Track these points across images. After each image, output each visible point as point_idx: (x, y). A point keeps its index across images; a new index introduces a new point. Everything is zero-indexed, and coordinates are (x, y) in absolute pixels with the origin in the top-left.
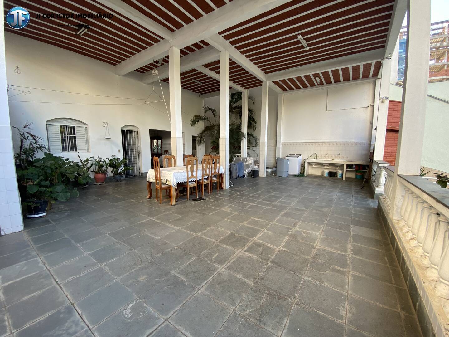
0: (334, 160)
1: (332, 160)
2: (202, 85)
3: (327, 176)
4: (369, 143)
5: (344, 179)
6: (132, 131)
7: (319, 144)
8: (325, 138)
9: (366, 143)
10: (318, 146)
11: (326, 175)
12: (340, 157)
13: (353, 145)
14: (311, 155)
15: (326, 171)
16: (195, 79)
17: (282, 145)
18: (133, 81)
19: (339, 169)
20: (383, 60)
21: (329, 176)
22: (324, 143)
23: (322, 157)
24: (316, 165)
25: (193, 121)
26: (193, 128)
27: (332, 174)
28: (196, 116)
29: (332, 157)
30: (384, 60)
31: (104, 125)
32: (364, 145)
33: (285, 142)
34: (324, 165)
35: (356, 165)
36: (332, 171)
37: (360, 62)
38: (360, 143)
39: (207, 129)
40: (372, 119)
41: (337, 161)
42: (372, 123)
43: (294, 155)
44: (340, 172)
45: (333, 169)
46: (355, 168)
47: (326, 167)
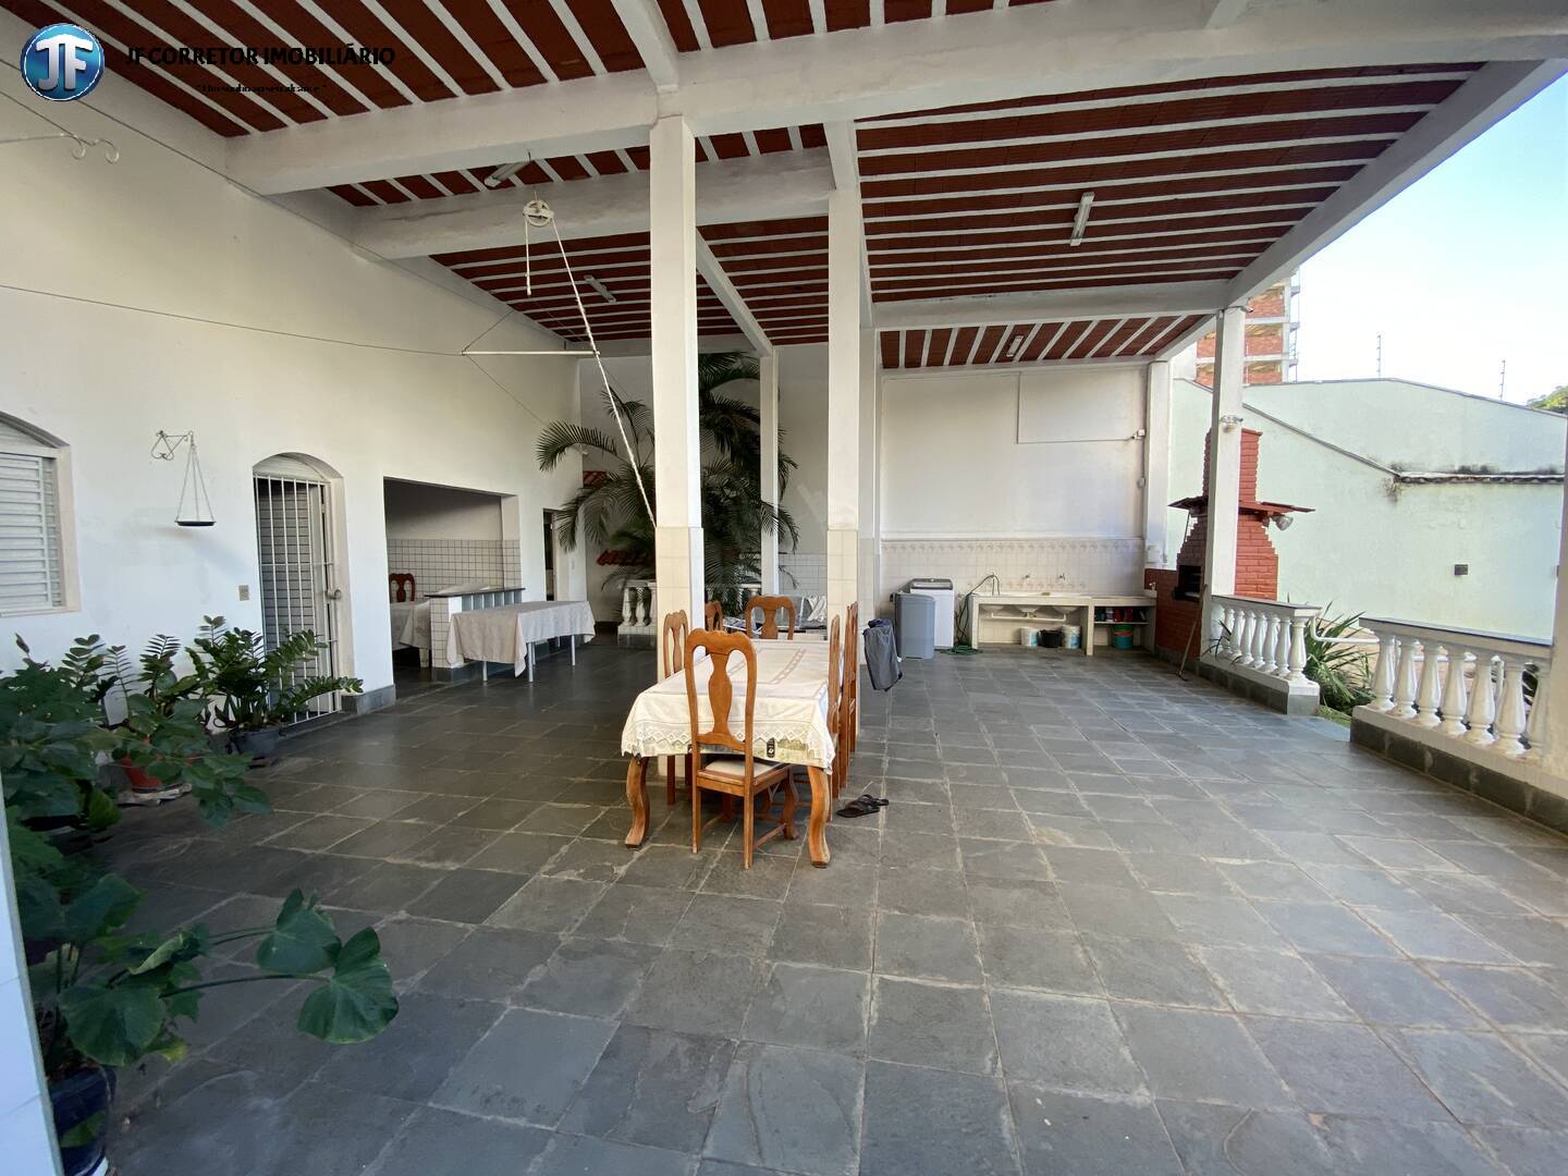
0: (1048, 594)
1: (1044, 594)
2: (613, 302)
3: (1035, 645)
4: (1138, 541)
5: (1090, 652)
6: (301, 486)
7: (1001, 547)
8: (1017, 527)
9: (1131, 543)
10: (997, 552)
11: (1031, 642)
12: (1062, 586)
13: (1098, 550)
14: (980, 579)
15: (1031, 634)
16: (597, 274)
17: (885, 548)
18: (313, 238)
19: (1066, 623)
20: (1223, 311)
21: (1039, 644)
22: (1015, 544)
23: (1010, 584)
24: (1000, 611)
25: (546, 448)
26: (545, 476)
27: (1050, 640)
28: (555, 429)
29: (1041, 585)
30: (1227, 311)
31: (162, 448)
32: (1128, 547)
33: (896, 537)
34: (1024, 610)
35: (1114, 608)
36: (1048, 628)
37: (1180, 310)
38: (1117, 544)
39: (594, 482)
40: (1140, 474)
41: (1061, 598)
42: (1142, 485)
43: (929, 581)
44: (1072, 632)
45: (1050, 623)
46: (1114, 617)
47: (1028, 618)
